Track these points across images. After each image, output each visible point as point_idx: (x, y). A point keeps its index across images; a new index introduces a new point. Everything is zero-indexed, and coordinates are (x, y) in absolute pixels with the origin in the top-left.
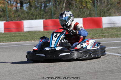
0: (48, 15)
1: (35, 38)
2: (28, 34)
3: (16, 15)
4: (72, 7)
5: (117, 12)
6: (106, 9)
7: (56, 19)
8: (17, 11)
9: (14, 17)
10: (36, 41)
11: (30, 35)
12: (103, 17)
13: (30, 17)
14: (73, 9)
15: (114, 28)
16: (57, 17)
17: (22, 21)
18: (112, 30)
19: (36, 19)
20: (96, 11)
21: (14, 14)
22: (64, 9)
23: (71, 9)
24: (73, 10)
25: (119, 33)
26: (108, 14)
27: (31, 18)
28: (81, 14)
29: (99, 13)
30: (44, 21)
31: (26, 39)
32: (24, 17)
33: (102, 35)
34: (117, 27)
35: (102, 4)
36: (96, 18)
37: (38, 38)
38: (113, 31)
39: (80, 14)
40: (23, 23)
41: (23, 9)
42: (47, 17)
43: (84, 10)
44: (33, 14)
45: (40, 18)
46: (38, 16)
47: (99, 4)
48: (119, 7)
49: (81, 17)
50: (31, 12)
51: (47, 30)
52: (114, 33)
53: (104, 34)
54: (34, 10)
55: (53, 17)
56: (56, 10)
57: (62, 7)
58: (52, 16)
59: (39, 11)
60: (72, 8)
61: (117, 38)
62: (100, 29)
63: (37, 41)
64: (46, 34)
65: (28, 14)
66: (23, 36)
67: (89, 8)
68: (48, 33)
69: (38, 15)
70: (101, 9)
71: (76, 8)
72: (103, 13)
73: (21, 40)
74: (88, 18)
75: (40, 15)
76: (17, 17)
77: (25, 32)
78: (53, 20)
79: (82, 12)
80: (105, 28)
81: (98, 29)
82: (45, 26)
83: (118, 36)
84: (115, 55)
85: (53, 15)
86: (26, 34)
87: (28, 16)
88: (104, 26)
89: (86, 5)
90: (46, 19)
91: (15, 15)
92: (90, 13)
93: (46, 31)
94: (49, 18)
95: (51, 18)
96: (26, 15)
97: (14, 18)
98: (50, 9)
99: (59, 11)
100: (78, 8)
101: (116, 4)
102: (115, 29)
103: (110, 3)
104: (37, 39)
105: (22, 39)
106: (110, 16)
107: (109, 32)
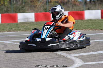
5: (30, 9)
6: (20, 7)
12: (18, 13)
15: (27, 23)
18: (26, 25)
26: (23, 11)
29: (15, 10)
33: (17, 28)
34: (30, 22)
35: (17, 2)
36: (12, 14)
43: (2, 7)
47: (15, 2)
52: (27, 27)
53: (19, 28)
62: (16, 23)
67: (6, 5)
70: (16, 7)
72: (18, 10)
74: (5, 14)
80: (20, 23)
81: (14, 23)
88: (19, 21)
89: (4, 3)
92: (7, 10)
101: (30, 2)
103: (24, 1)
106: (24, 13)
107: (23, 26)
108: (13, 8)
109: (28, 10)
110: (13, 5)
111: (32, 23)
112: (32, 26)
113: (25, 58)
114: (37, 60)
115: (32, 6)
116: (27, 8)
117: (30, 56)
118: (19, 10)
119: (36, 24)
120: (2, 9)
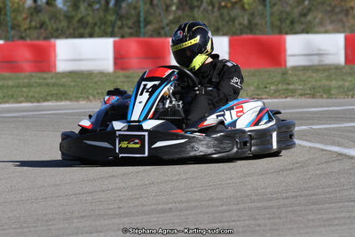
0: (127, 25)
1: (90, 91)
2: (70, 80)
3: (33, 24)
4: (199, 3)
5: (328, 21)
6: (296, 12)
7: (151, 36)
8: (36, 10)
9: (29, 28)
10: (91, 101)
11: (73, 84)
12: (287, 33)
13: (74, 29)
14: (201, 9)
15: (320, 68)
16: (153, 31)
17: (52, 40)
18: (314, 75)
19: (91, 36)
20: (268, 19)
21: (28, 20)
22: (174, 8)
23: (196, 9)
24: (202, 13)
25: (334, 83)
26: (303, 27)
27: (77, 33)
28: (223, 26)
29: (278, 23)
30: (115, 43)
31: (64, 94)
32: (57, 30)
33: (285, 87)
34: (330, 65)
36: (268, 37)
37: (98, 93)
38: (318, 78)
39: (220, 24)
40: (54, 46)
41: (56, 6)
42: (127, 30)
43: (233, 13)
44: (85, 20)
45: (104, 35)
46: (100, 28)
48: (335, 7)
49: (224, 35)
50: (80, 16)
51: (123, 69)
52: (319, 84)
53: (291, 87)
54: (86, 9)
55: (142, 30)
56: (152, 11)
57: (168, 1)
58: (139, 27)
59: (102, 14)
60: (199, 7)
61: (328, 98)
62: (279, 70)
63: (94, 103)
64: (122, 79)
65: (69, 22)
66: (54, 85)
67: (246, 6)
68: (128, 77)
69: (99, 24)
70: (281, 12)
71: (210, 8)
72: (288, 22)
73: (49, 98)
74: (244, 36)
75: (105, 23)
76: (36, 28)
77: (59, 73)
78: (141, 39)
79: (227, 18)
80: (294, 68)
81: (273, 69)
82: (120, 59)
83: (332, 92)
84: (323, 150)
85: (142, 25)
86: (63, 80)
87: (68, 27)
88: (291, 62)
90: (123, 37)
91: (31, 22)
92: (250, 22)
93: (121, 73)
94: (131, 35)
95: (137, 34)
96: (64, 24)
97: (28, 32)
98: (135, 8)
99: (160, 14)
100: (217, 6)
102: (324, 70)
104: (94, 96)
105: (52, 95)
106: (307, 33)
107: (304, 81)
108: (272, 15)
109: (321, 23)
110: (271, 7)
111: (337, 68)
112: (335, 79)
113: (311, 192)
115: (337, 10)
116: (320, 15)
117: (329, 186)
118: (292, 23)
119: (351, 74)
120: (233, 20)
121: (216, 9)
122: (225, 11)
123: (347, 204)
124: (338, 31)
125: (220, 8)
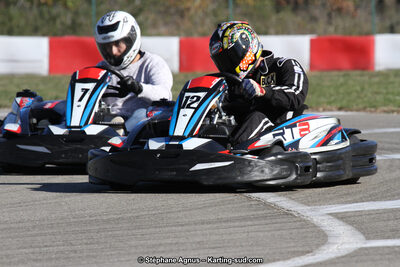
5: (161, 22)
14: (18, 6)
23: (12, 6)
24: (19, 10)
28: (43, 25)
39: (40, 22)
43: (54, 11)
48: (170, 7)
49: (44, 35)
60: (15, 3)
67: (70, 4)
71: (28, 4)
79: (47, 17)
92: (74, 22)
108: (98, 14)
109: (154, 25)
110: (97, 6)
114: (182, 225)
115: (173, 10)
116: (152, 16)
117: (155, 208)
120: (54, 19)
121: (35, 7)
122: (45, 9)
123: (174, 228)
124: (171, 34)
125: (40, 5)
